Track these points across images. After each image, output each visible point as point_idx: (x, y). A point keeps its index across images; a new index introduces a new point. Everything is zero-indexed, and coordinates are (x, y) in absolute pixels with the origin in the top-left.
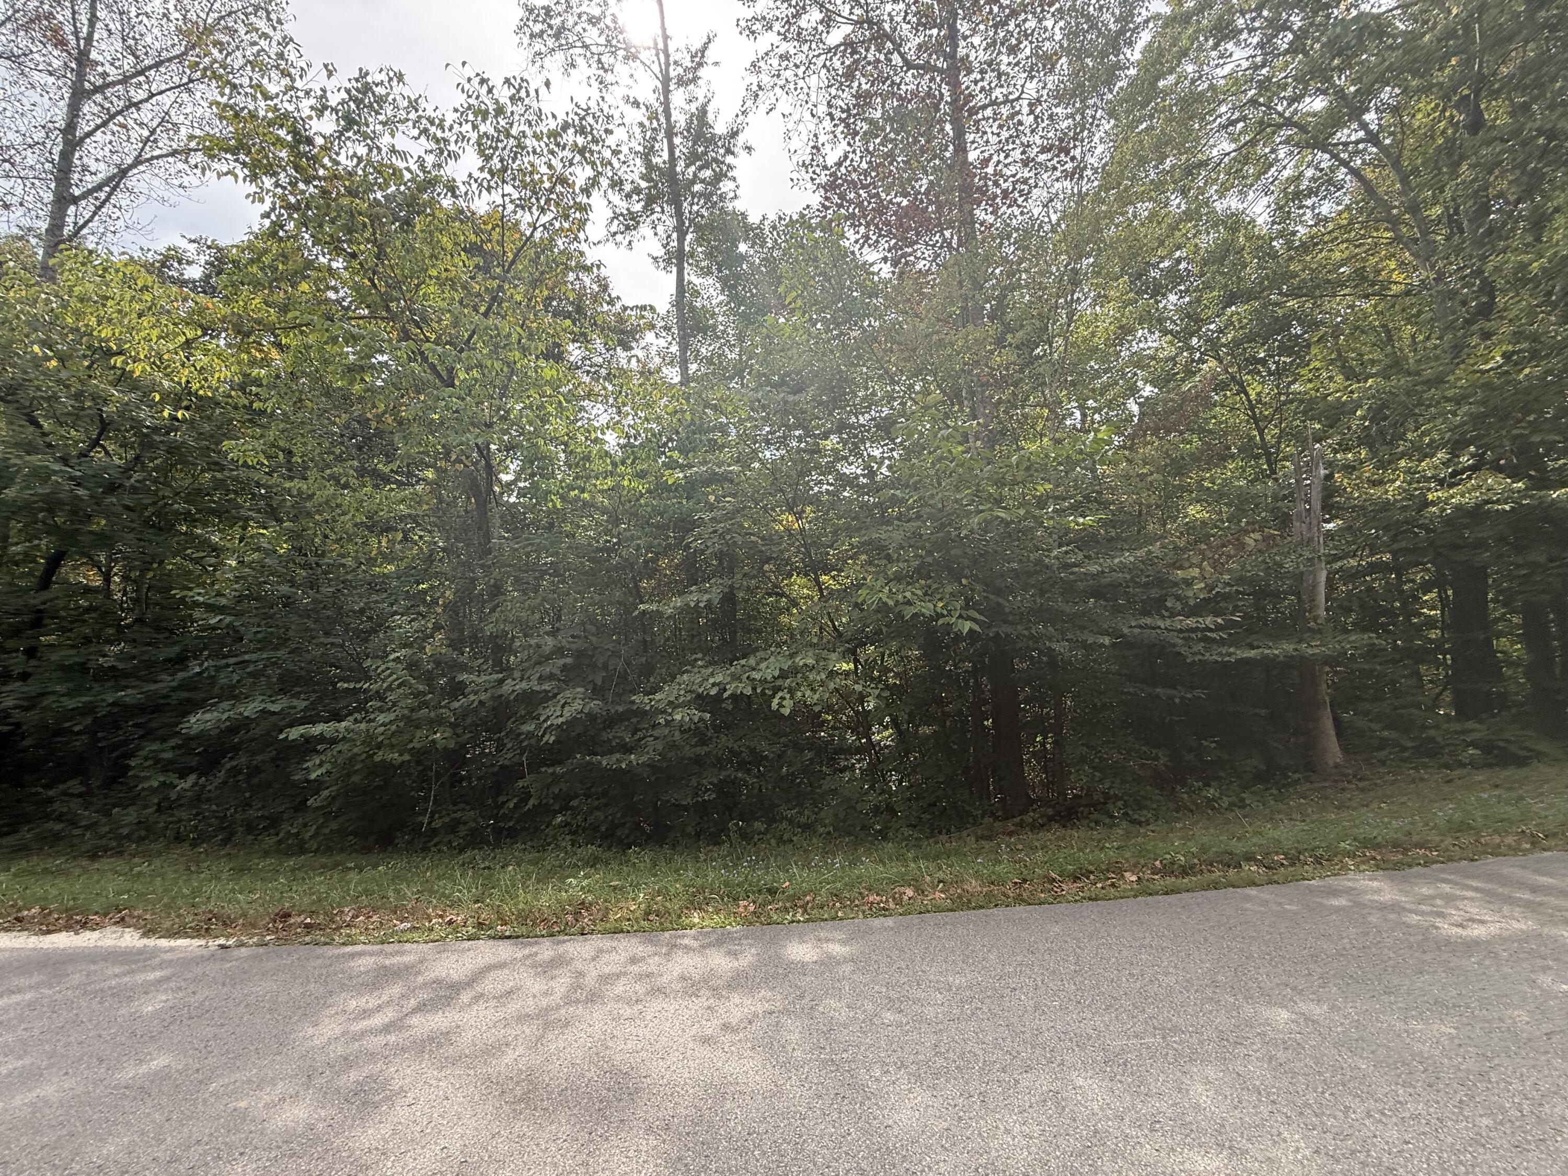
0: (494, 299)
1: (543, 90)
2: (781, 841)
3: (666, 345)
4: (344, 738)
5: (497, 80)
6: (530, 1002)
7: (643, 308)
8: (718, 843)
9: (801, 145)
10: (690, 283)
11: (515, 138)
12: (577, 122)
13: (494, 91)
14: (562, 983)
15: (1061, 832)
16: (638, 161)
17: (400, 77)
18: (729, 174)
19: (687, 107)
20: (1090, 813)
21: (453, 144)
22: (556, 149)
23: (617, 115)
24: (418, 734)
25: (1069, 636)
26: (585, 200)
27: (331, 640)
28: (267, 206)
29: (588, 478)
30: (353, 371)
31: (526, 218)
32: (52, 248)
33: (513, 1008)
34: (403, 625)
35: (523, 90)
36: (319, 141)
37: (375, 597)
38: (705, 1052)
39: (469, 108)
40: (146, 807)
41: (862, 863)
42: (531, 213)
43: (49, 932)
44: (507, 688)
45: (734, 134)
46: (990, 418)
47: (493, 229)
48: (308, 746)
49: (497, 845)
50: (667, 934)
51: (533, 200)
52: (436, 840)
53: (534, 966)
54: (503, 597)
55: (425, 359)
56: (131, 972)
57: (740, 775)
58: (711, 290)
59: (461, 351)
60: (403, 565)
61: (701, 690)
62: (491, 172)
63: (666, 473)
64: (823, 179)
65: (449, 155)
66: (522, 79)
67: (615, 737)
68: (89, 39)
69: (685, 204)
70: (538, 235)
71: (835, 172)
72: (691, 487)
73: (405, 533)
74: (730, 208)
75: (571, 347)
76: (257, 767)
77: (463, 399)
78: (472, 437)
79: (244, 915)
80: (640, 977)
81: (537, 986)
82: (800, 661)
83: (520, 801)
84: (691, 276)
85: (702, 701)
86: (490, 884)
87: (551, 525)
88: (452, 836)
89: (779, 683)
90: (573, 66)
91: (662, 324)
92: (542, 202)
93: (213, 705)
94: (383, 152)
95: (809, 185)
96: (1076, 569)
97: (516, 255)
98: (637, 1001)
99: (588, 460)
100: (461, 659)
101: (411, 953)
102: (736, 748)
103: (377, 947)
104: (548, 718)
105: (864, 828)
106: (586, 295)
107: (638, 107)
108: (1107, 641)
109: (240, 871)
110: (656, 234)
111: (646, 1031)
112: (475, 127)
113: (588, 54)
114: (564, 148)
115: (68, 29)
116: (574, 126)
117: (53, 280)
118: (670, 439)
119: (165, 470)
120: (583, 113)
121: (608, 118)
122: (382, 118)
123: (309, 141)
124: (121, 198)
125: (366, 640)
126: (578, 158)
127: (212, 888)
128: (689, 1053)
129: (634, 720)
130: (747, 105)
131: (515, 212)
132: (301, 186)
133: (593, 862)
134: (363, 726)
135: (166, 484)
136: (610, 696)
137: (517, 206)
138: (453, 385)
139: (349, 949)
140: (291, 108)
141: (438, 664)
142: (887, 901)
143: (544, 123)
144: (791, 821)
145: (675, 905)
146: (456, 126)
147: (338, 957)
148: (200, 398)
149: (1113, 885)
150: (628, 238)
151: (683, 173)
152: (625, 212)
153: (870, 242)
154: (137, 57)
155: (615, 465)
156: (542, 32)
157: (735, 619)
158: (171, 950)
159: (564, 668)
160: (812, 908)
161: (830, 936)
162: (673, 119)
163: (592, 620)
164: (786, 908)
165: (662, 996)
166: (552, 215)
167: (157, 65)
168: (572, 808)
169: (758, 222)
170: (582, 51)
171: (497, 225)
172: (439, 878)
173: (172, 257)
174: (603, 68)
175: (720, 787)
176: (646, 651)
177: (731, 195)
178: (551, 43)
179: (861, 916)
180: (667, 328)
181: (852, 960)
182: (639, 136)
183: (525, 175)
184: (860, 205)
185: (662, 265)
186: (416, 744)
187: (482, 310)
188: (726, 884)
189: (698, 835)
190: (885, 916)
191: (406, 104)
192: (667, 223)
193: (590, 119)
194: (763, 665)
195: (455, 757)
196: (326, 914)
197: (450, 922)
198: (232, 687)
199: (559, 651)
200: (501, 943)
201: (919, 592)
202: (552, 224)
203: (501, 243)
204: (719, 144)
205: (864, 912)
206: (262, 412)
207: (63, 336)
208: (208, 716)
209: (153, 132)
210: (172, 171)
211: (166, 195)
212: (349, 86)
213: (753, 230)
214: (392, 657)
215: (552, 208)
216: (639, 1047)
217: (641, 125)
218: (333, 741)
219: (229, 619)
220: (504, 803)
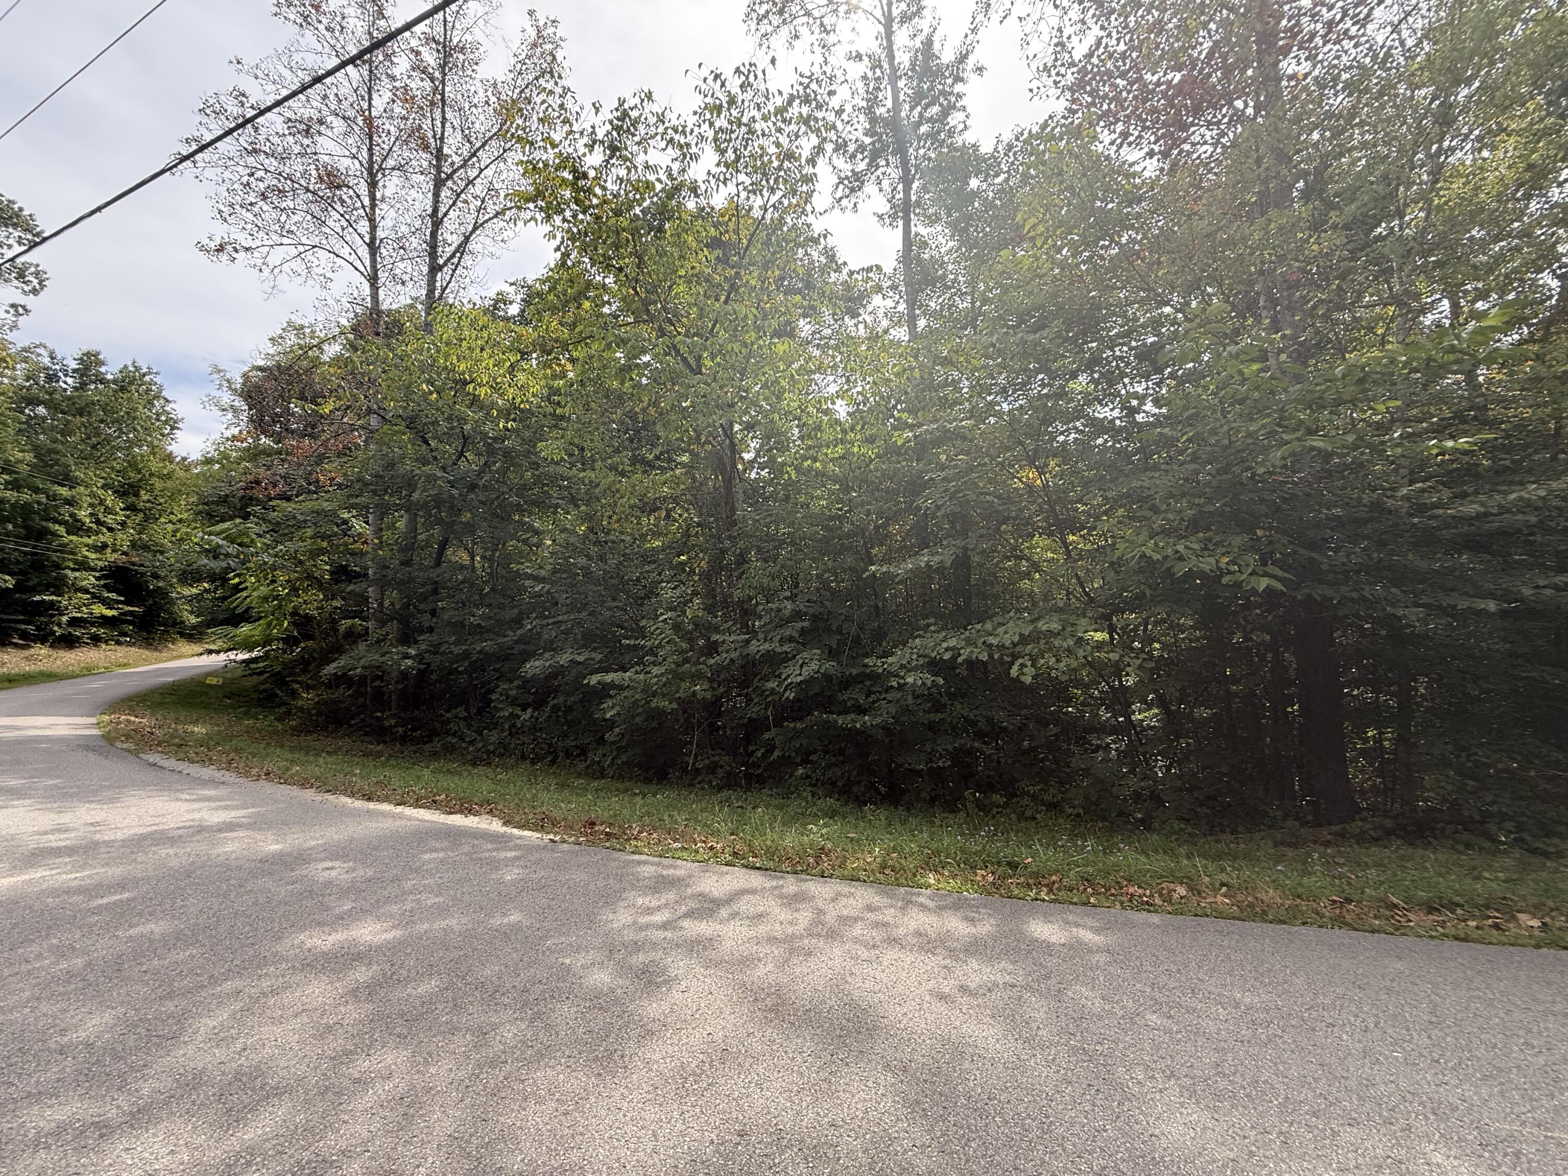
0: (732, 286)
1: (770, 69)
2: (1022, 817)
3: (893, 305)
4: (628, 686)
5: (728, 73)
6: (777, 927)
7: (869, 270)
8: (954, 811)
9: (1042, 49)
10: (917, 234)
11: (746, 125)
12: (801, 92)
13: (727, 84)
14: (804, 917)
15: (1406, 850)
16: (862, 118)
17: (649, 96)
18: (958, 105)
19: (911, 44)
20: (1456, 832)
21: (693, 147)
22: (783, 126)
23: (839, 74)
24: (683, 685)
25: (1425, 600)
26: (811, 170)
27: (616, 604)
28: (557, 242)
29: (821, 446)
30: (624, 371)
31: (758, 202)
32: (429, 309)
33: (762, 930)
34: (668, 593)
35: (752, 74)
36: (592, 173)
37: (647, 568)
38: (943, 1008)
39: (706, 108)
40: (503, 731)
41: (1119, 850)
42: (762, 196)
43: (451, 813)
44: (753, 647)
45: (963, 58)
46: (1299, 328)
47: (730, 220)
48: (604, 691)
49: (748, 789)
50: (902, 890)
51: (764, 182)
52: (699, 779)
53: (781, 897)
54: (747, 566)
55: (678, 352)
56: (497, 849)
57: (976, 745)
58: (940, 237)
59: (707, 339)
60: (667, 540)
61: (933, 655)
62: (727, 166)
63: (896, 434)
64: (1070, 79)
65: (691, 158)
66: (750, 65)
67: (849, 698)
68: (442, 138)
69: (911, 150)
70: (768, 216)
71: (1084, 67)
72: (922, 448)
73: (669, 512)
74: (960, 143)
75: (802, 322)
76: (571, 706)
77: (709, 385)
78: (718, 419)
79: (565, 819)
80: (876, 925)
81: (784, 915)
82: (1042, 626)
83: (766, 751)
84: (920, 229)
85: (935, 666)
86: (743, 821)
87: (787, 498)
88: (711, 777)
89: (1018, 649)
90: (797, 37)
91: (889, 283)
92: (772, 182)
93: (541, 654)
94: (639, 170)
95: (1053, 92)
96: (1441, 511)
97: (749, 241)
98: (874, 946)
99: (819, 430)
100: (715, 621)
101: (683, 868)
102: (972, 716)
103: (656, 859)
104: (788, 676)
105: (1121, 814)
106: (814, 268)
107: (861, 59)
108: (1492, 606)
109: (562, 786)
110: (881, 190)
111: (883, 976)
112: (711, 124)
113: (811, 21)
114: (790, 123)
115: (430, 134)
116: (799, 97)
117: (431, 332)
118: (899, 401)
119: (504, 471)
120: (806, 81)
121: (831, 79)
122: (637, 139)
123: (585, 176)
124: (467, 260)
125: (642, 605)
126: (803, 128)
127: (545, 796)
128: (926, 1005)
129: (867, 683)
130: (977, 20)
131: (748, 198)
132: (581, 216)
133: (832, 814)
134: (642, 677)
135: (504, 483)
136: (844, 659)
137: (749, 192)
138: (701, 373)
139: (636, 857)
140: (570, 150)
141: (697, 625)
142: (1151, 896)
143: (772, 101)
144: (1033, 797)
145: (910, 864)
146: (696, 129)
147: (629, 862)
148: (522, 411)
149: (1496, 926)
150: (853, 200)
151: (908, 117)
152: (850, 174)
153: (1131, 139)
154: (471, 143)
155: (844, 431)
156: (767, 12)
157: (969, 584)
158: (520, 838)
159: (803, 632)
160: (1059, 889)
161: (1081, 921)
162: (896, 62)
163: (826, 585)
164: (1028, 884)
165: (898, 947)
166: (781, 193)
167: (483, 145)
168: (811, 762)
169: (991, 150)
170: (805, 19)
171: (733, 215)
172: (702, 811)
173: (501, 300)
174: (825, 30)
175: (958, 755)
176: (878, 616)
177: (961, 126)
178: (776, 20)
179: (1118, 906)
180: (894, 287)
181: (1108, 951)
182: (862, 91)
183: (755, 160)
184: (1117, 99)
185: (887, 221)
186: (681, 694)
187: (723, 298)
188: (963, 851)
189: (933, 800)
190: (1149, 911)
191: (655, 119)
192: (893, 175)
193: (814, 86)
194: (1001, 630)
195: (713, 707)
196: (620, 826)
197: (712, 848)
198: (552, 642)
199: (797, 615)
200: (752, 872)
201: (1195, 546)
202: (781, 203)
203: (737, 232)
204: (947, 74)
205: (1122, 903)
206: (562, 417)
207: (439, 374)
208: (537, 663)
209: (483, 202)
210: (497, 230)
211: (493, 250)
212: (611, 117)
213: (985, 161)
214: (661, 619)
215: (781, 186)
216: (877, 988)
217: (865, 78)
218: (620, 688)
219: (547, 587)
220: (753, 752)
